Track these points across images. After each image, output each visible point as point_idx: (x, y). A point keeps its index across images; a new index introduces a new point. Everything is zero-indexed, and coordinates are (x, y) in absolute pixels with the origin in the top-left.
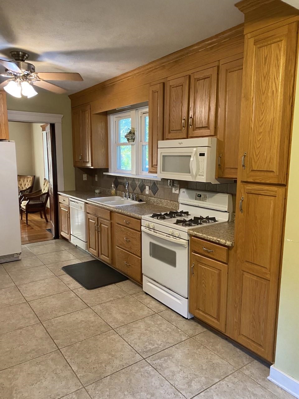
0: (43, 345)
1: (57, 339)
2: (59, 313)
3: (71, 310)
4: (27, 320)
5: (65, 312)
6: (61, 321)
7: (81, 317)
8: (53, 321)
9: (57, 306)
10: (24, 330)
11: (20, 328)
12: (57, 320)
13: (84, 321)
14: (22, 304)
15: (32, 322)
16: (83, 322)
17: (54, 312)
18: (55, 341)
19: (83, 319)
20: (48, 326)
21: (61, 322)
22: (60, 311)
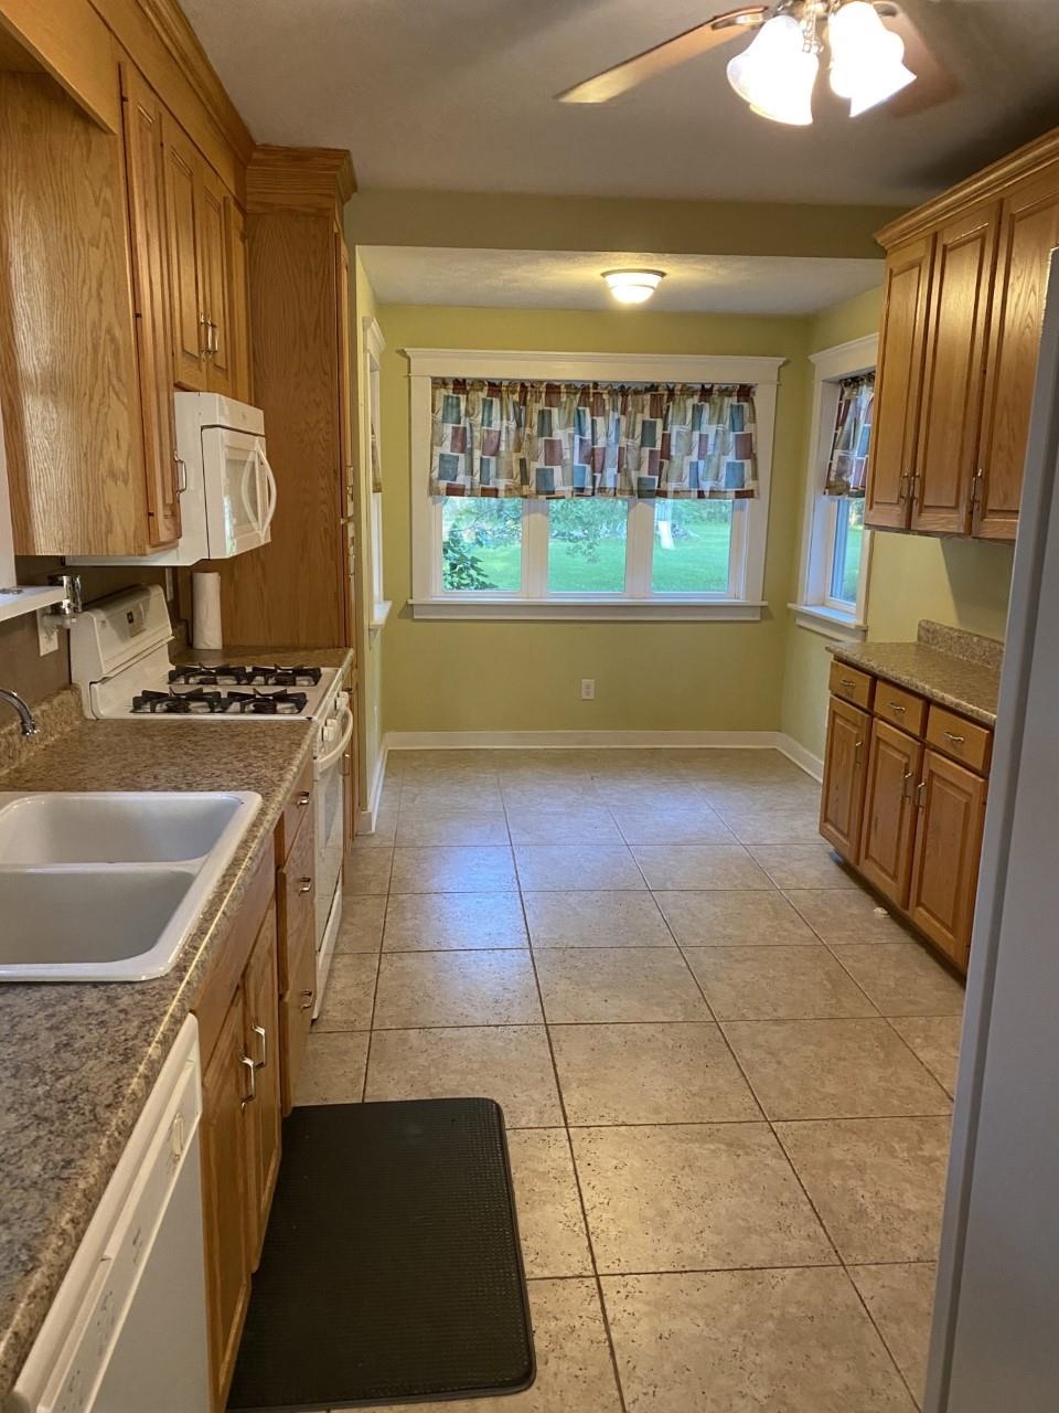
0: (715, 964)
1: (679, 966)
2: (653, 1032)
3: (609, 1033)
4: (760, 1039)
5: (634, 1033)
6: (655, 1008)
7: (591, 1000)
8: (679, 1014)
9: (654, 1062)
10: (767, 1013)
11: (777, 1021)
12: (666, 1015)
13: (591, 988)
14: (786, 1116)
15: (743, 1029)
16: (594, 985)
17: (670, 1043)
18: (685, 964)
19: (590, 993)
20: (697, 1004)
21: (658, 1004)
22: (649, 1040)
